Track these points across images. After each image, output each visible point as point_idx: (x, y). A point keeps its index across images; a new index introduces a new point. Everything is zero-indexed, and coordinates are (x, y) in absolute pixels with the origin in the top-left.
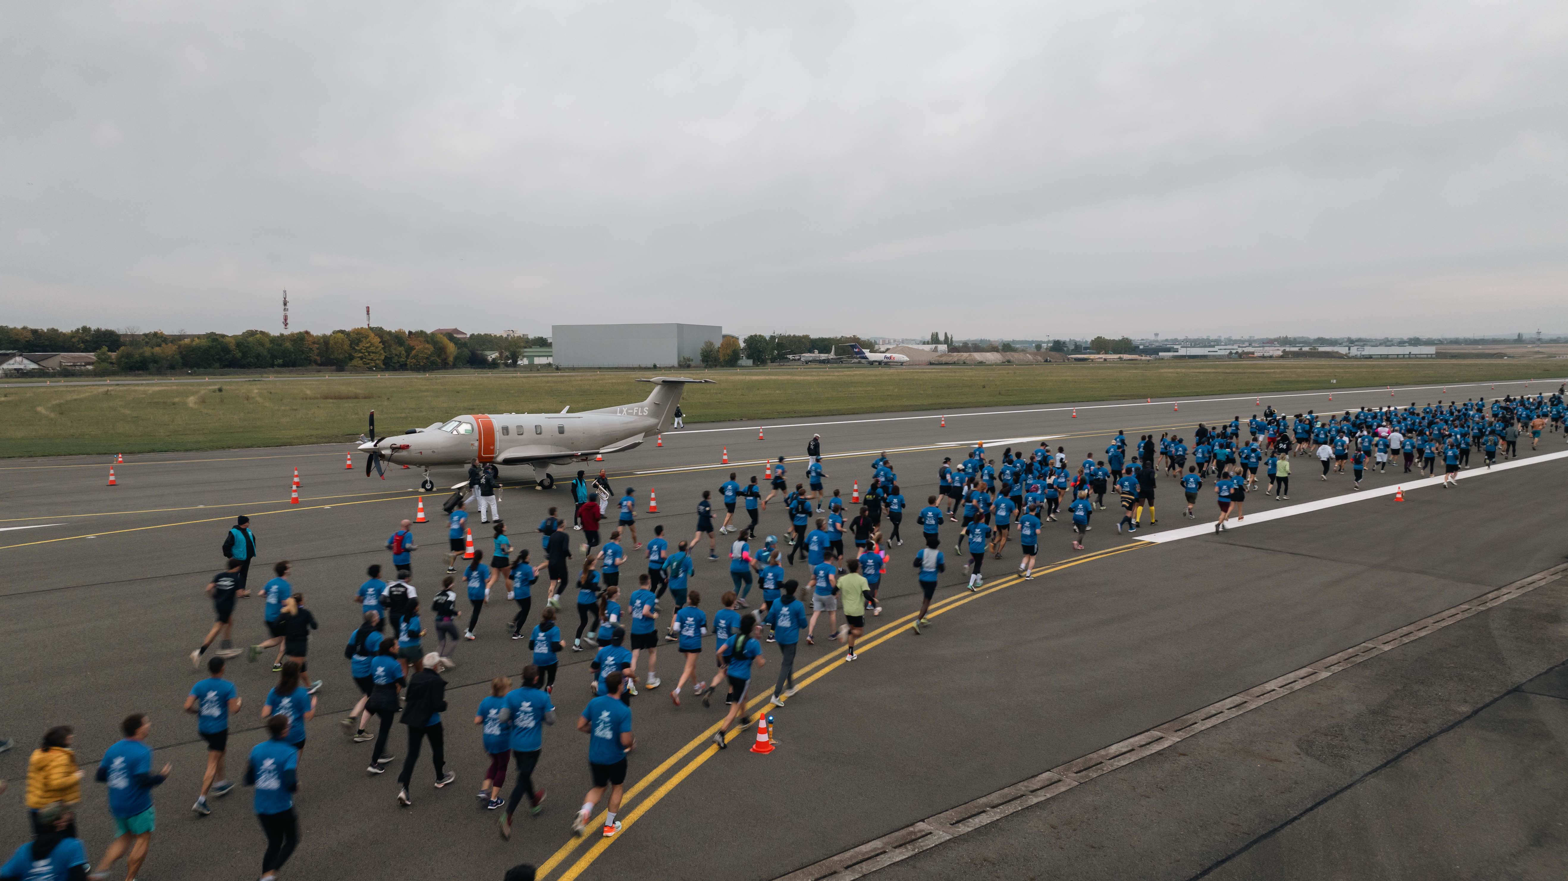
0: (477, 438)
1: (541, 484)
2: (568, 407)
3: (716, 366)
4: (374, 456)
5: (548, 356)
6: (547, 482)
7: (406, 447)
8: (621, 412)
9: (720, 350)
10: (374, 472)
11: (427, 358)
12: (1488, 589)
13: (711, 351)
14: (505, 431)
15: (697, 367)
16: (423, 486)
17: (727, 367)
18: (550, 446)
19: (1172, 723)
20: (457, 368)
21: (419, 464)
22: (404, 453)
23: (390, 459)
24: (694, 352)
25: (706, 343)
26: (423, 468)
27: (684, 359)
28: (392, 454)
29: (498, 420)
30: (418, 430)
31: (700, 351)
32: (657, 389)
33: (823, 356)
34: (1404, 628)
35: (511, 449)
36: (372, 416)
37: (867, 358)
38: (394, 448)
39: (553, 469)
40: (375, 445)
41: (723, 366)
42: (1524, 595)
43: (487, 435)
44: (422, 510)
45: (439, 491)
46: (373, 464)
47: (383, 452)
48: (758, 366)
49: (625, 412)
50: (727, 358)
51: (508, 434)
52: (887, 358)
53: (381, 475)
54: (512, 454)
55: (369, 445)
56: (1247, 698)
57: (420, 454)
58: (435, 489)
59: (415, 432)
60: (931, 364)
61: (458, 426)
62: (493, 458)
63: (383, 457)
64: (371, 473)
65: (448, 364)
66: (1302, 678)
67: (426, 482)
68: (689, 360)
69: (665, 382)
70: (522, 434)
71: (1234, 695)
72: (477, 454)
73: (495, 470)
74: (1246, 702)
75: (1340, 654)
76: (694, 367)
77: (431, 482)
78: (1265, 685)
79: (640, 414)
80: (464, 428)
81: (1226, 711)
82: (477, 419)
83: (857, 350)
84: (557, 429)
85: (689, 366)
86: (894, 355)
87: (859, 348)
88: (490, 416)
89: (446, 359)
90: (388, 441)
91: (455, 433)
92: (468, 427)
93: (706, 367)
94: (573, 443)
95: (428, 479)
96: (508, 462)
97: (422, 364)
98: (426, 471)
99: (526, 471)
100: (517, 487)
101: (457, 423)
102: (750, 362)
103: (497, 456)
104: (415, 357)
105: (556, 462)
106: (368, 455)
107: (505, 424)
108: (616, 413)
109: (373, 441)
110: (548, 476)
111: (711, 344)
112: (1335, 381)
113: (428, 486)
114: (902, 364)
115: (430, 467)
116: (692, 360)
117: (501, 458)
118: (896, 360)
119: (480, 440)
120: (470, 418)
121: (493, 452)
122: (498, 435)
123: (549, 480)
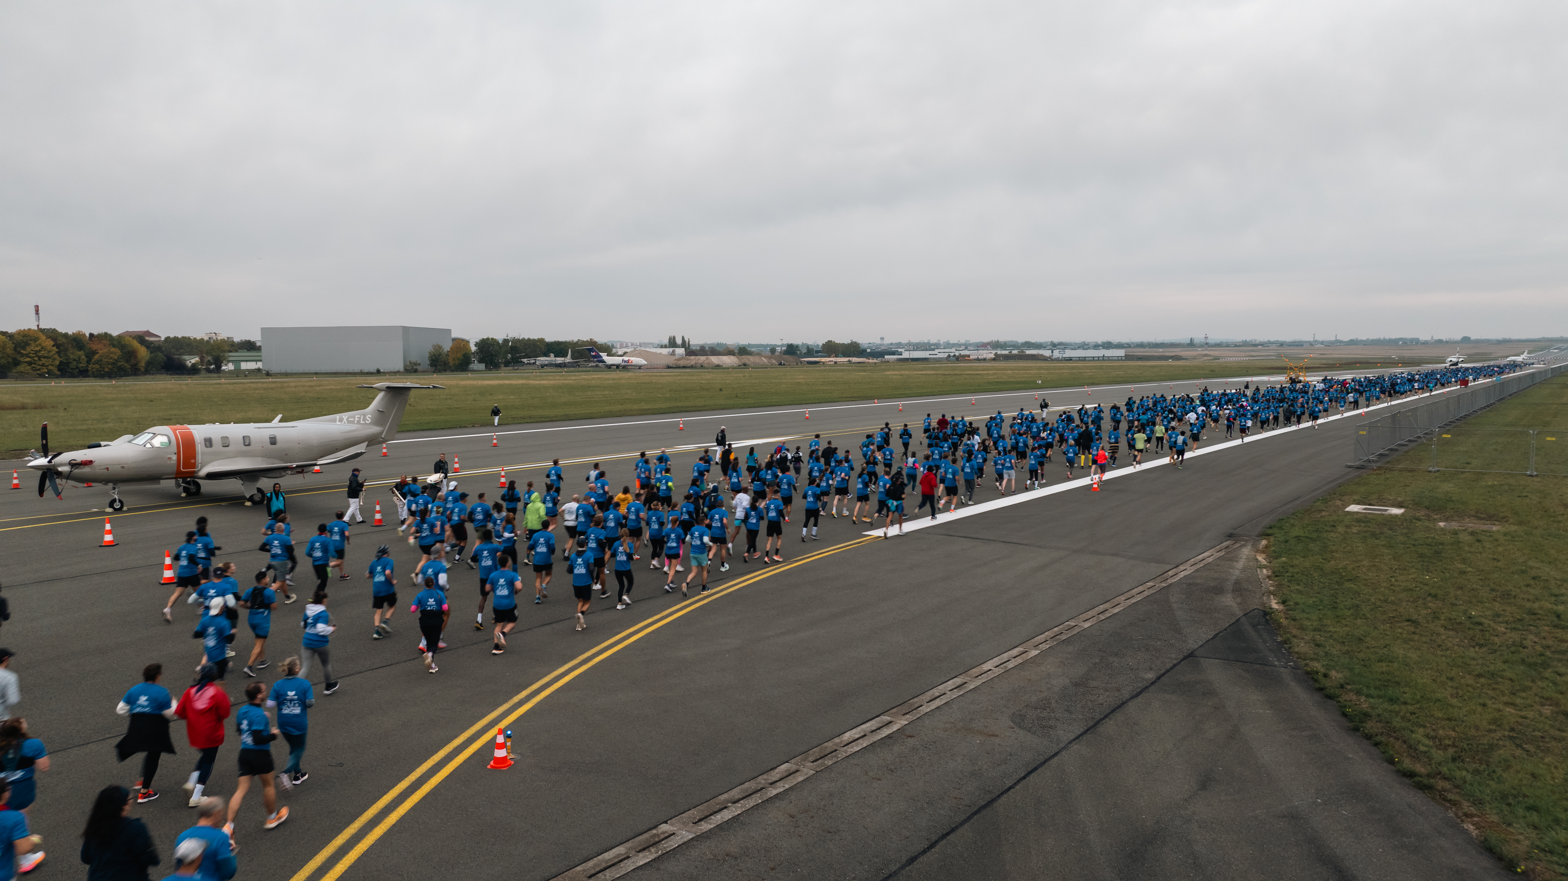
0: (176, 451)
1: (251, 499)
2: (280, 416)
3: (445, 371)
4: (48, 474)
5: (256, 361)
6: (258, 497)
7: (89, 463)
8: (341, 420)
9: (450, 354)
10: (49, 492)
11: (113, 363)
12: (1169, 567)
13: (440, 355)
14: (208, 443)
15: (424, 372)
16: (111, 505)
17: (457, 371)
18: (260, 458)
19: (900, 707)
20: (149, 374)
21: (105, 480)
22: (86, 470)
23: (68, 476)
24: (421, 354)
25: (434, 346)
26: (111, 485)
27: (411, 363)
28: (71, 471)
29: (199, 432)
30: (103, 443)
31: (427, 355)
32: (381, 395)
33: (560, 360)
34: (1101, 606)
35: (215, 463)
36: (44, 429)
37: (605, 362)
38: (73, 464)
39: (266, 484)
40: (50, 462)
41: (453, 371)
42: (1197, 571)
43: (187, 447)
44: (110, 532)
45: (129, 510)
46: (48, 483)
47: (60, 469)
48: (490, 370)
49: (345, 420)
50: (457, 362)
51: (211, 446)
52: (625, 361)
53: (58, 494)
54: (216, 468)
55: (43, 461)
56: (967, 679)
57: (106, 471)
58: (125, 508)
59: (99, 446)
60: (669, 367)
61: (152, 438)
62: (194, 472)
63: (60, 474)
64: (45, 493)
65: (139, 370)
66: (1014, 658)
67: (114, 501)
68: (416, 364)
69: (389, 388)
70: (228, 446)
71: (956, 677)
72: (175, 468)
73: (198, 486)
74: (966, 683)
75: (1047, 633)
76: (422, 372)
77: (120, 501)
78: (983, 666)
79: (362, 422)
80: (159, 441)
81: (949, 693)
82: (174, 431)
83: (594, 354)
84: (268, 440)
85: (416, 371)
86: (632, 359)
87: (596, 352)
88: (189, 426)
89: (136, 365)
90: (66, 457)
91: (148, 446)
92: (165, 439)
93: (434, 372)
94: (286, 455)
95: (116, 497)
96: (211, 476)
97: (106, 370)
98: (114, 488)
99: (234, 486)
100: (223, 504)
101: (152, 435)
102: (482, 366)
103: (199, 471)
104: (98, 362)
105: (268, 476)
106: (40, 473)
107: (208, 436)
108: (335, 421)
109: (46, 457)
110: (259, 490)
111: (440, 347)
112: (1040, 382)
113: (117, 505)
114: (640, 367)
115: (119, 485)
116: (419, 364)
117: (204, 472)
118: (634, 363)
119: (178, 453)
120: (166, 429)
121: (194, 465)
122: (200, 448)
123: (260, 495)
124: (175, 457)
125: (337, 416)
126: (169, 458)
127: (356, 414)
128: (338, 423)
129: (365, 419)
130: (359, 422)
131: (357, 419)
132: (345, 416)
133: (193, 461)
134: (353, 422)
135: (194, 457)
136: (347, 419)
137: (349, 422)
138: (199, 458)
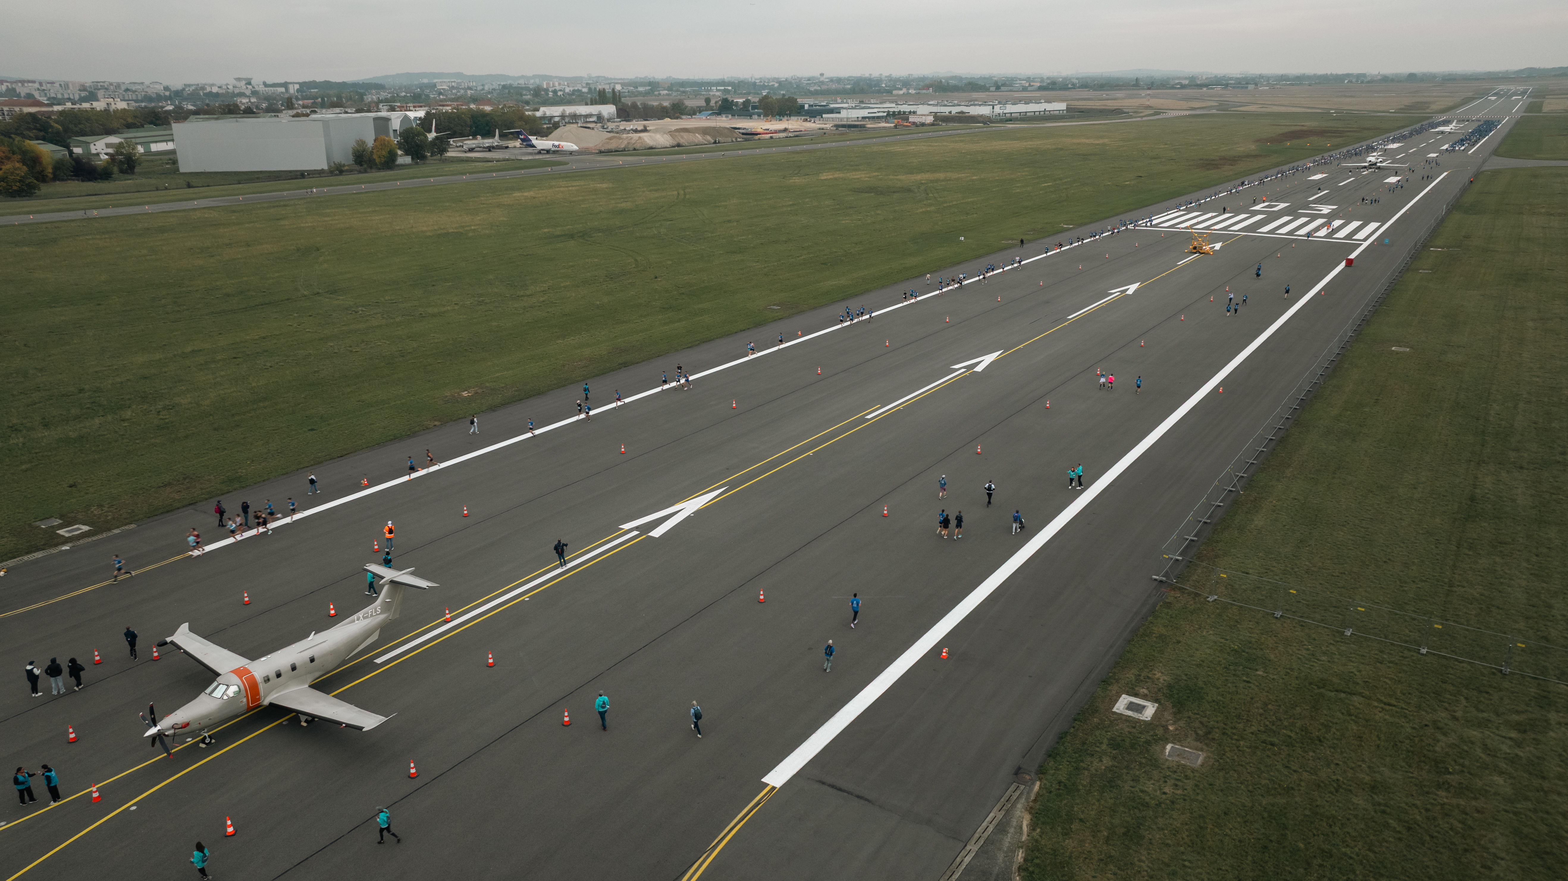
0: (244, 696)
7: (187, 725)
9: (374, 151)
11: (20, 181)
12: (960, 847)
13: (364, 151)
14: (266, 680)
15: (350, 171)
17: (383, 169)
22: (185, 730)
24: (345, 154)
25: (357, 142)
27: (335, 164)
28: (175, 733)
31: (350, 151)
33: (488, 142)
35: (273, 692)
37: (534, 146)
38: (176, 728)
41: (380, 169)
48: (417, 163)
50: (383, 160)
51: (269, 681)
52: (555, 146)
60: (601, 152)
61: (226, 690)
62: (260, 706)
65: (47, 176)
68: (341, 165)
69: (392, 582)
70: (280, 676)
72: (246, 705)
76: (347, 171)
79: (374, 614)
80: (231, 690)
83: (522, 137)
84: (309, 659)
86: (562, 143)
90: (169, 720)
92: (235, 688)
93: (360, 172)
97: (14, 188)
101: (225, 686)
102: (408, 160)
107: (266, 675)
108: (354, 621)
111: (363, 142)
114: (571, 153)
116: (344, 165)
117: (264, 704)
118: (565, 148)
119: (246, 694)
121: (259, 701)
122: (261, 684)
124: (245, 700)
125: (355, 617)
126: (242, 702)
127: (369, 609)
128: (356, 622)
129: (376, 611)
130: (372, 615)
131: (370, 613)
132: (360, 614)
133: (258, 697)
134: (367, 617)
135: (258, 694)
136: (363, 617)
137: (364, 618)
138: (262, 693)
